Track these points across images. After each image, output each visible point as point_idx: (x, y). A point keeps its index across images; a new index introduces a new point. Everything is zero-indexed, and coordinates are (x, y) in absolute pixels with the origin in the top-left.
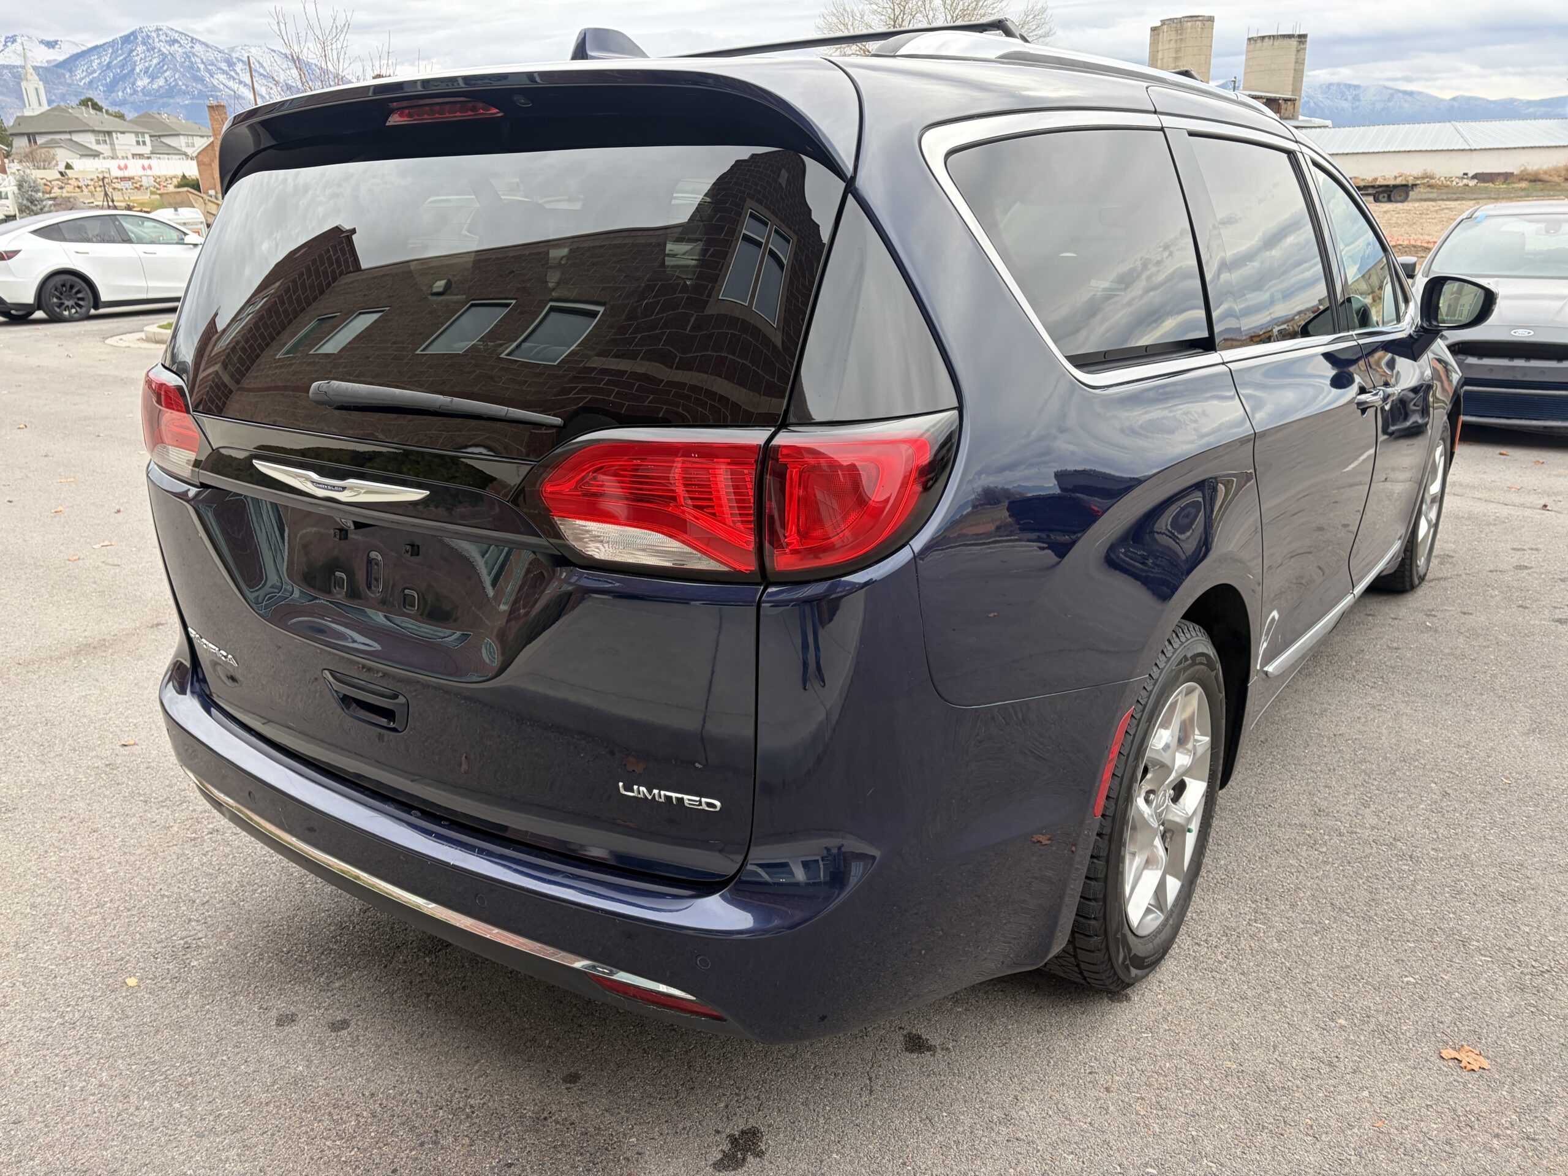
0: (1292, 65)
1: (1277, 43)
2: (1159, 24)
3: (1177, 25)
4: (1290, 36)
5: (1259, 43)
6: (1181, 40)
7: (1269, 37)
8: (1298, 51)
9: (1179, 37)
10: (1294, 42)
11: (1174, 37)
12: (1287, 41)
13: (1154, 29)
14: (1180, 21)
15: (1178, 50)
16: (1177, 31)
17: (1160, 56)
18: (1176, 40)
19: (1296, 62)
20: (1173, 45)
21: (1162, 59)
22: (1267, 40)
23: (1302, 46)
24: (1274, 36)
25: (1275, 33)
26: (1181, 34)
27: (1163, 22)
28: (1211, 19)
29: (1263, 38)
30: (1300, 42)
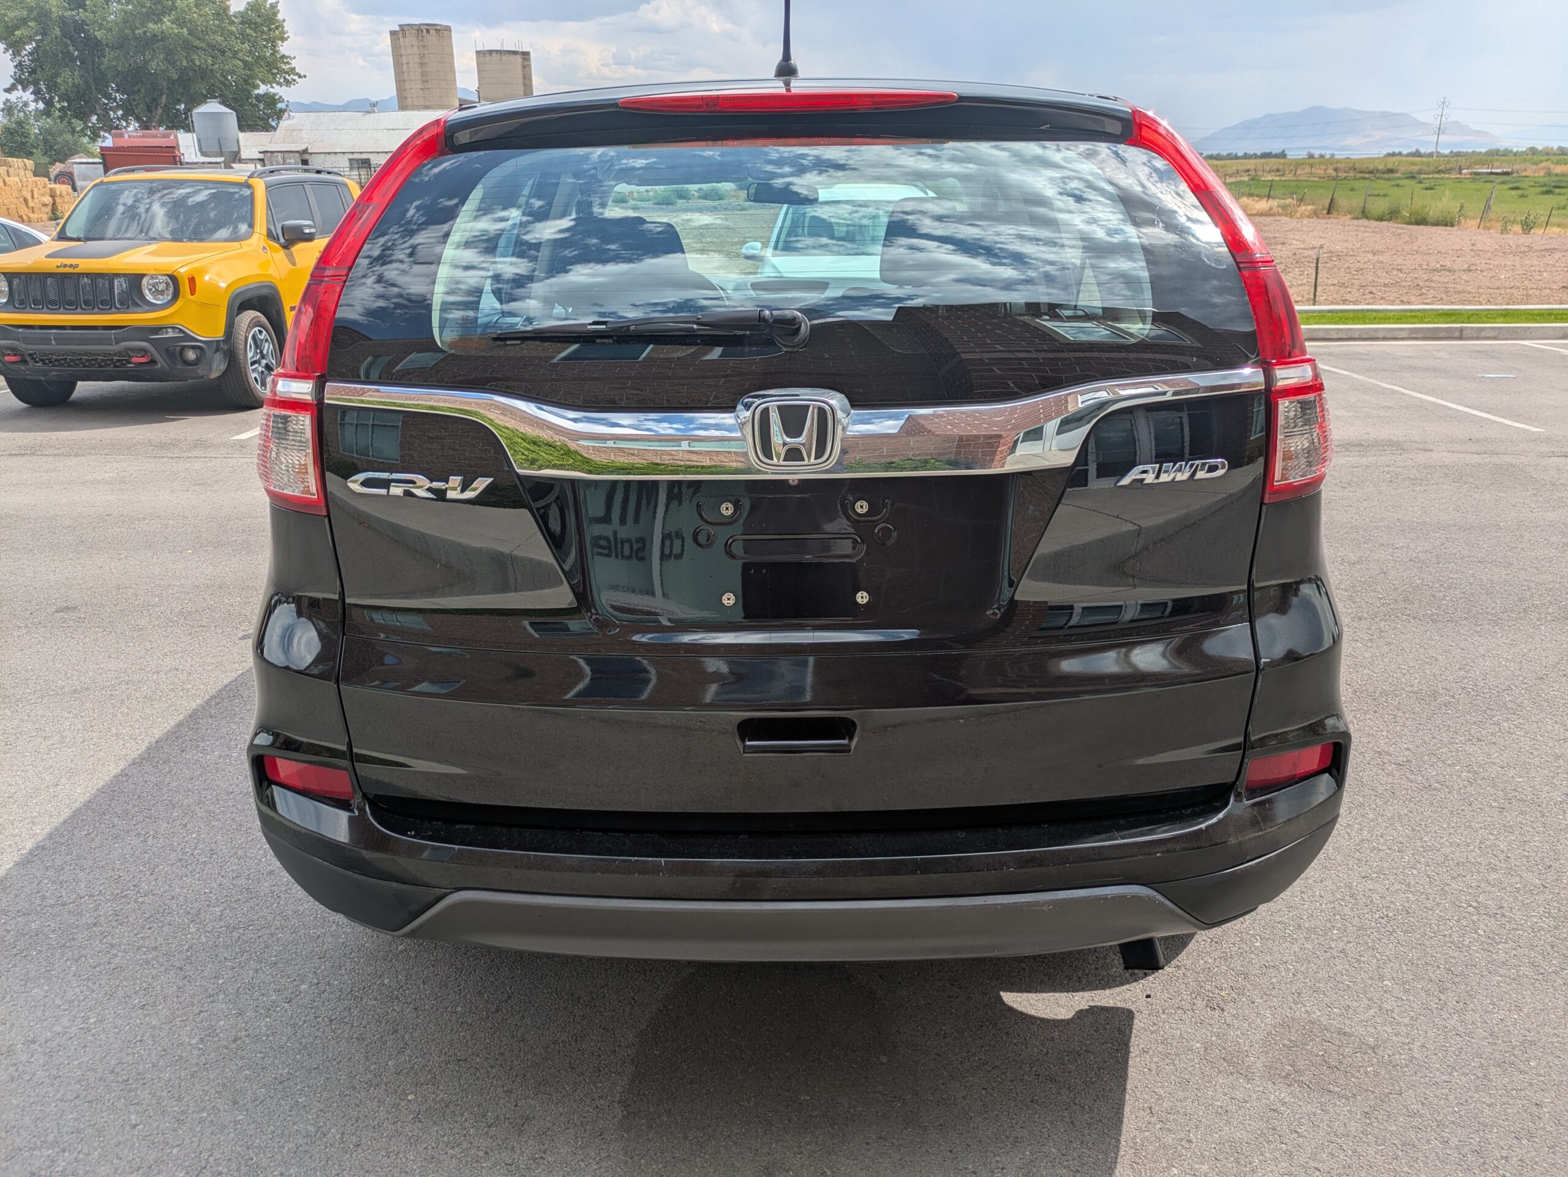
0: (521, 80)
1: (504, 58)
2: (398, 29)
3: (418, 31)
4: (515, 53)
5: (488, 57)
6: (423, 47)
7: (497, 51)
8: (524, 67)
9: (421, 43)
10: (519, 58)
11: (415, 43)
12: (513, 57)
13: (393, 33)
14: (420, 28)
15: (422, 56)
16: (417, 37)
18: (418, 46)
19: (524, 78)
21: (408, 63)
22: (494, 54)
23: (527, 63)
24: (500, 52)
25: (499, 48)
26: (422, 41)
27: (402, 27)
28: (447, 29)
29: (491, 52)
30: (524, 59)
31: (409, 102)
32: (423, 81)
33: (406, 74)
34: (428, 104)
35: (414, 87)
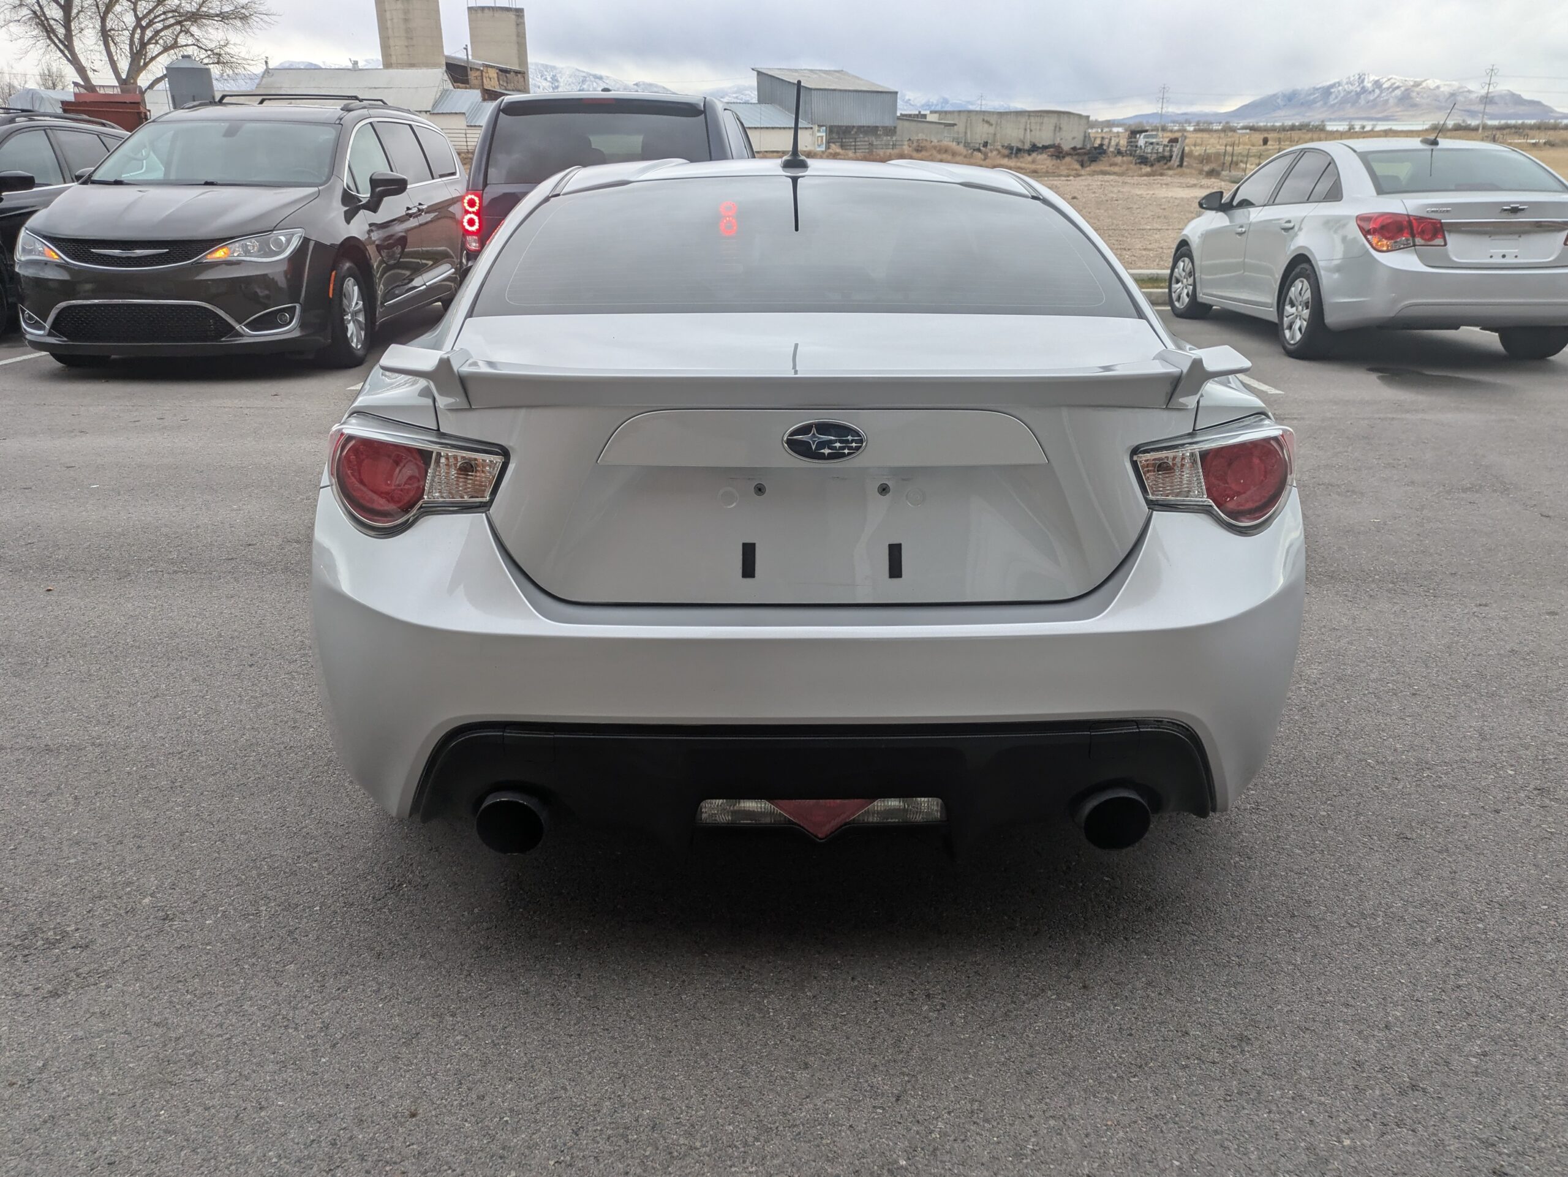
0: (514, 39)
1: (497, 14)
4: (508, 9)
5: (480, 14)
7: (489, 8)
8: (518, 25)
10: (512, 16)
12: (505, 14)
15: (406, 12)
17: (388, 15)
19: (518, 36)
21: (392, 19)
22: (486, 11)
23: (520, 20)
24: (493, 8)
29: (483, 8)
30: (518, 16)
31: (394, 59)
32: (407, 38)
33: (390, 31)
34: (413, 61)
35: (398, 45)
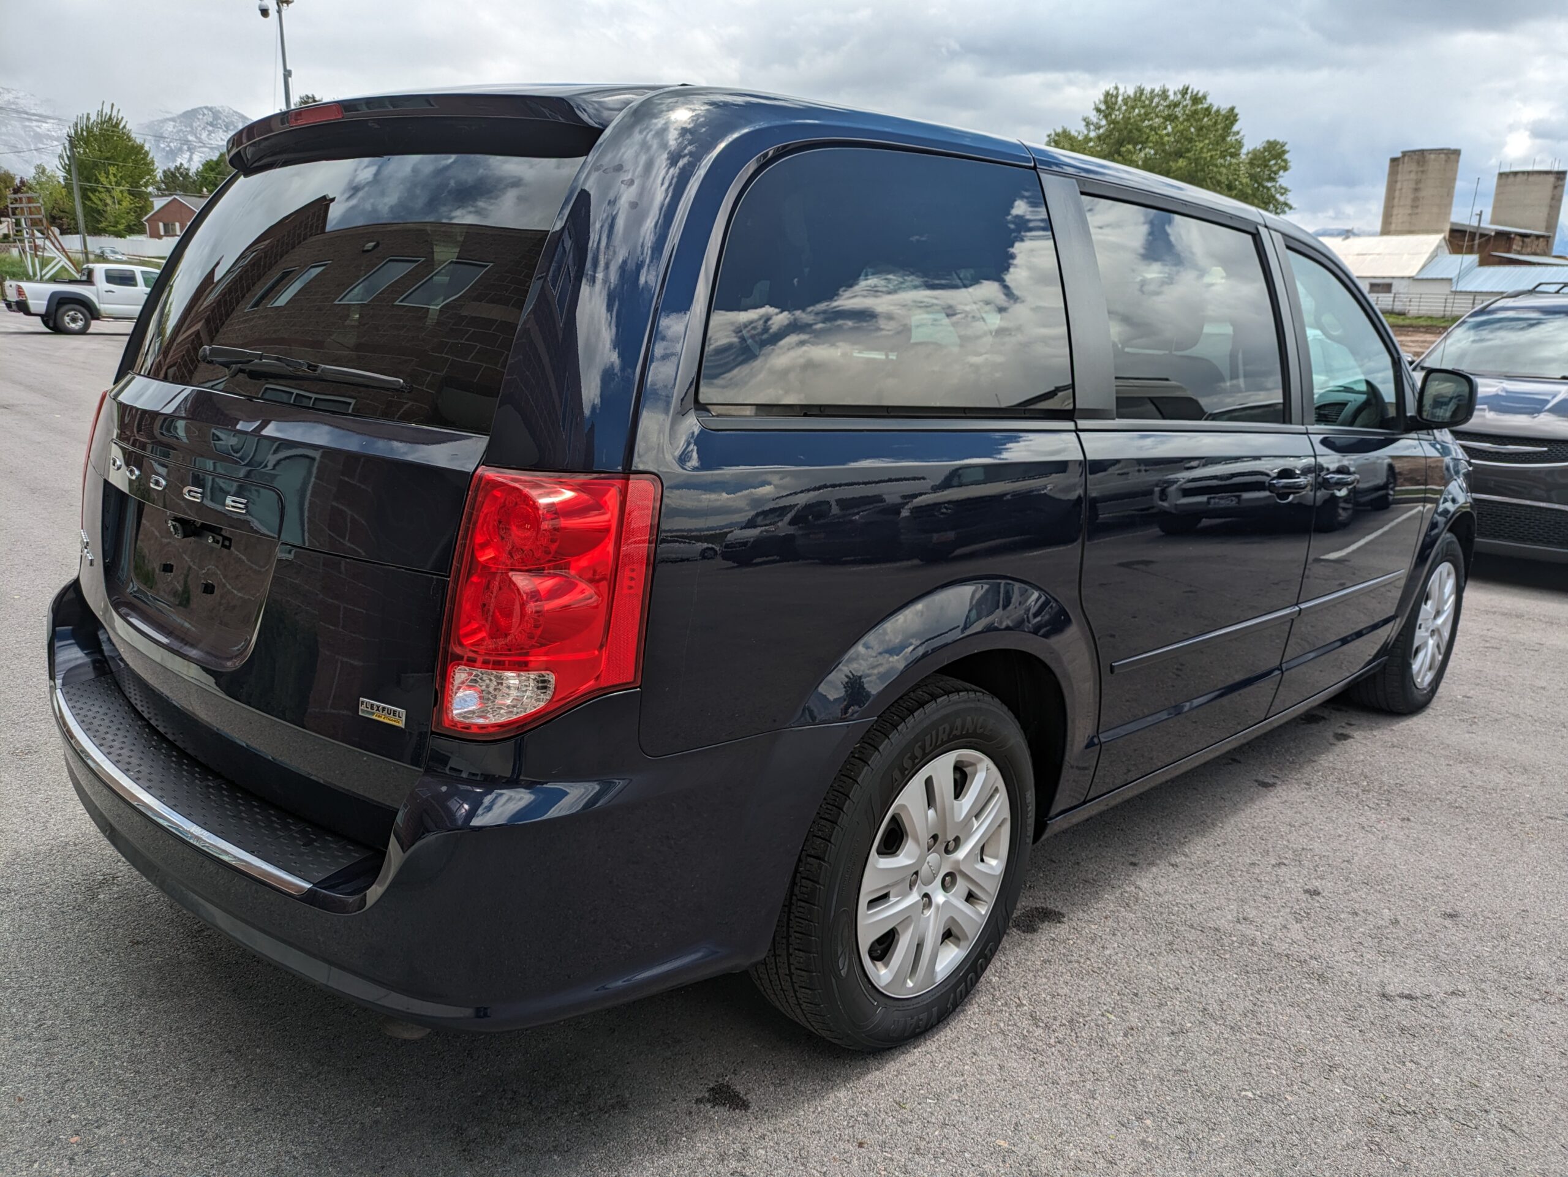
0: (1546, 203)
1: (1532, 178)
2: (1399, 155)
3: (1420, 156)
4: (1547, 173)
5: (1511, 179)
6: (1423, 172)
7: (1523, 173)
8: (1555, 187)
9: (1421, 169)
10: (1551, 179)
11: (1414, 169)
12: (1542, 177)
13: (1394, 161)
14: (1422, 152)
15: (1418, 182)
16: (1418, 163)
17: (1399, 186)
18: (1417, 172)
19: (1553, 199)
20: (1413, 176)
21: (1401, 189)
22: (1520, 176)
23: (1560, 183)
24: (1529, 173)
25: (1529, 170)
26: (1422, 166)
27: (1404, 154)
28: (1457, 153)
29: (1516, 174)
30: (1558, 179)
31: (1393, 227)
32: (1412, 207)
33: (1396, 200)
34: (1413, 229)
35: (1400, 215)
